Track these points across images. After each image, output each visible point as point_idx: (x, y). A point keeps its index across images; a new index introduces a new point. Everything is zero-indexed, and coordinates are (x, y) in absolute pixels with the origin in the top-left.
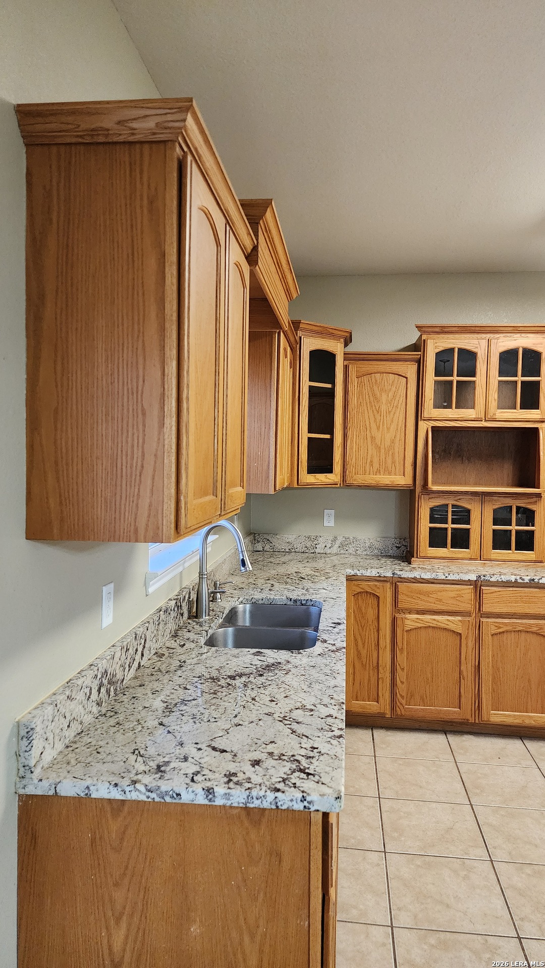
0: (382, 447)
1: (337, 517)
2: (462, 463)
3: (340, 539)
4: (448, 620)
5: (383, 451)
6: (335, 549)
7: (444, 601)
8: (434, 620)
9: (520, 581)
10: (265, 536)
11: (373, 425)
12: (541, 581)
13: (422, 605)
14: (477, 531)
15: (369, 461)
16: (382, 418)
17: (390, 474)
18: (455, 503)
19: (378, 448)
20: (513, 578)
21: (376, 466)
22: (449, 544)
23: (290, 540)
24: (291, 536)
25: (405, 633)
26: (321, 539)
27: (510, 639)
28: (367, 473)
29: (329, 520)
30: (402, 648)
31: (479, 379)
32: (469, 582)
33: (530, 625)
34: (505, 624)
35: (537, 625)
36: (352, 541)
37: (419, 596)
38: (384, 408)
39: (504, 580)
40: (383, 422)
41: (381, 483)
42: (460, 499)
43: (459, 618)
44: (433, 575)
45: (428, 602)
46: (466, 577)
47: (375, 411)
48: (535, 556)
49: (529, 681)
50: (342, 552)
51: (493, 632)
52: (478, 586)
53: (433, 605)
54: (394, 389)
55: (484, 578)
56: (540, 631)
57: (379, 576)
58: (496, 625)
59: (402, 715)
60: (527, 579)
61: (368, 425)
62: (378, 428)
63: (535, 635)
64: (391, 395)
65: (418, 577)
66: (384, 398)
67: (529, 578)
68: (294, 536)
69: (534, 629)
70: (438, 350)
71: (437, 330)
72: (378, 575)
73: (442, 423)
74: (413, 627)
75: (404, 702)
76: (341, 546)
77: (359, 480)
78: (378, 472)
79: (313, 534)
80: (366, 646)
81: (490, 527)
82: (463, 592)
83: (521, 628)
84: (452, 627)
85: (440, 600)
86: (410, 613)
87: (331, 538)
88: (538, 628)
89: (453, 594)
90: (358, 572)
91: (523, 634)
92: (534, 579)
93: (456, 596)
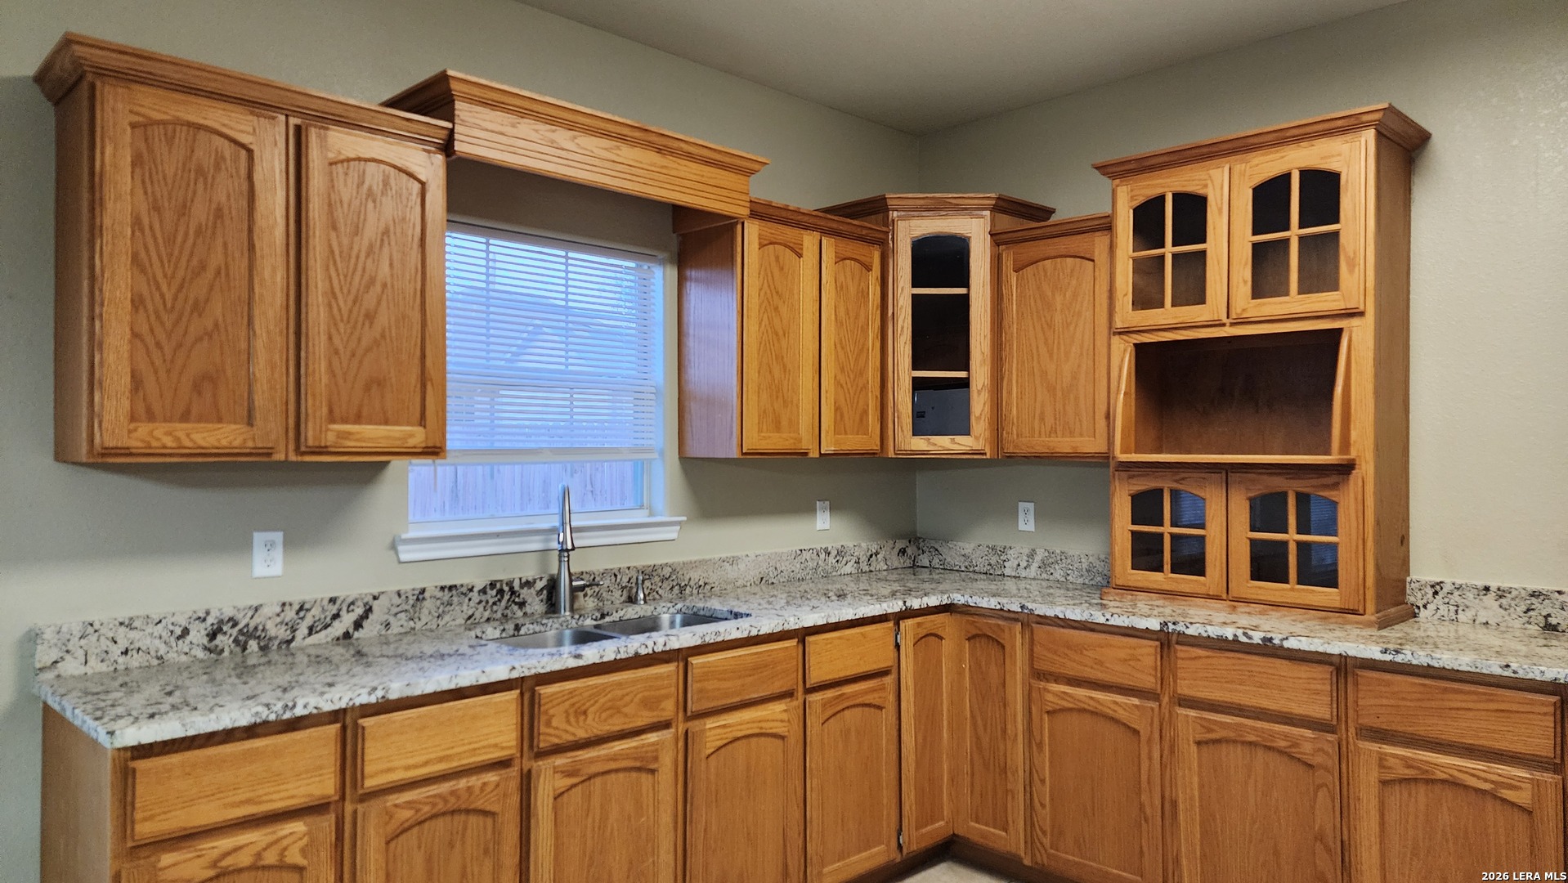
0: (1058, 387)
1: (1039, 516)
2: (1257, 412)
3: (1040, 554)
4: (1116, 703)
5: (1059, 394)
6: (1033, 571)
7: (1108, 665)
8: (1091, 698)
9: (1243, 639)
10: (933, 543)
11: (1043, 350)
12: (1286, 644)
13: (1072, 669)
14: (1217, 541)
15: (1038, 412)
16: (1056, 336)
17: (1072, 434)
18: (1175, 485)
19: (1051, 389)
20: (1229, 633)
21: (1049, 421)
22: (1167, 567)
23: (966, 552)
24: (967, 546)
25: (1046, 717)
26: (1011, 552)
27: (1234, 757)
28: (1036, 435)
29: (1026, 522)
30: (1041, 743)
31: (1215, 245)
32: (1146, 634)
33: (1273, 735)
34: (1222, 725)
35: (1286, 736)
36: (1059, 558)
37: (1066, 651)
38: (1058, 318)
39: (1212, 635)
40: (1059, 343)
41: (1058, 450)
42: (1183, 479)
43: (1136, 701)
44: (1085, 615)
45: (1081, 663)
46: (1142, 623)
47: (1045, 326)
48: (1338, 598)
49: (1277, 853)
50: (1044, 576)
51: (1199, 737)
52: (1166, 641)
53: (1089, 670)
54: (1074, 282)
55: (1174, 627)
56: (1294, 750)
57: (1001, 609)
58: (1205, 724)
59: (1043, 865)
60: (1257, 637)
61: (1035, 351)
62: (1051, 356)
63: (1286, 759)
64: (1068, 294)
65: (1061, 616)
66: (1059, 299)
67: (1262, 635)
68: (972, 545)
69: (1282, 744)
70: (1136, 203)
71: (1132, 166)
72: (998, 607)
73: (1151, 336)
74: (1058, 707)
75: (1047, 841)
76: (1043, 566)
77: (1023, 447)
78: (1053, 431)
79: (1000, 544)
80: (989, 730)
81: (1243, 535)
82: (1139, 651)
83: (1252, 738)
84: (1122, 714)
85: (1101, 663)
86: (1056, 681)
87: (1026, 551)
88: (1288, 744)
89: (1122, 654)
90: (970, 600)
91: (1260, 752)
92: (1271, 639)
93: (1129, 657)
